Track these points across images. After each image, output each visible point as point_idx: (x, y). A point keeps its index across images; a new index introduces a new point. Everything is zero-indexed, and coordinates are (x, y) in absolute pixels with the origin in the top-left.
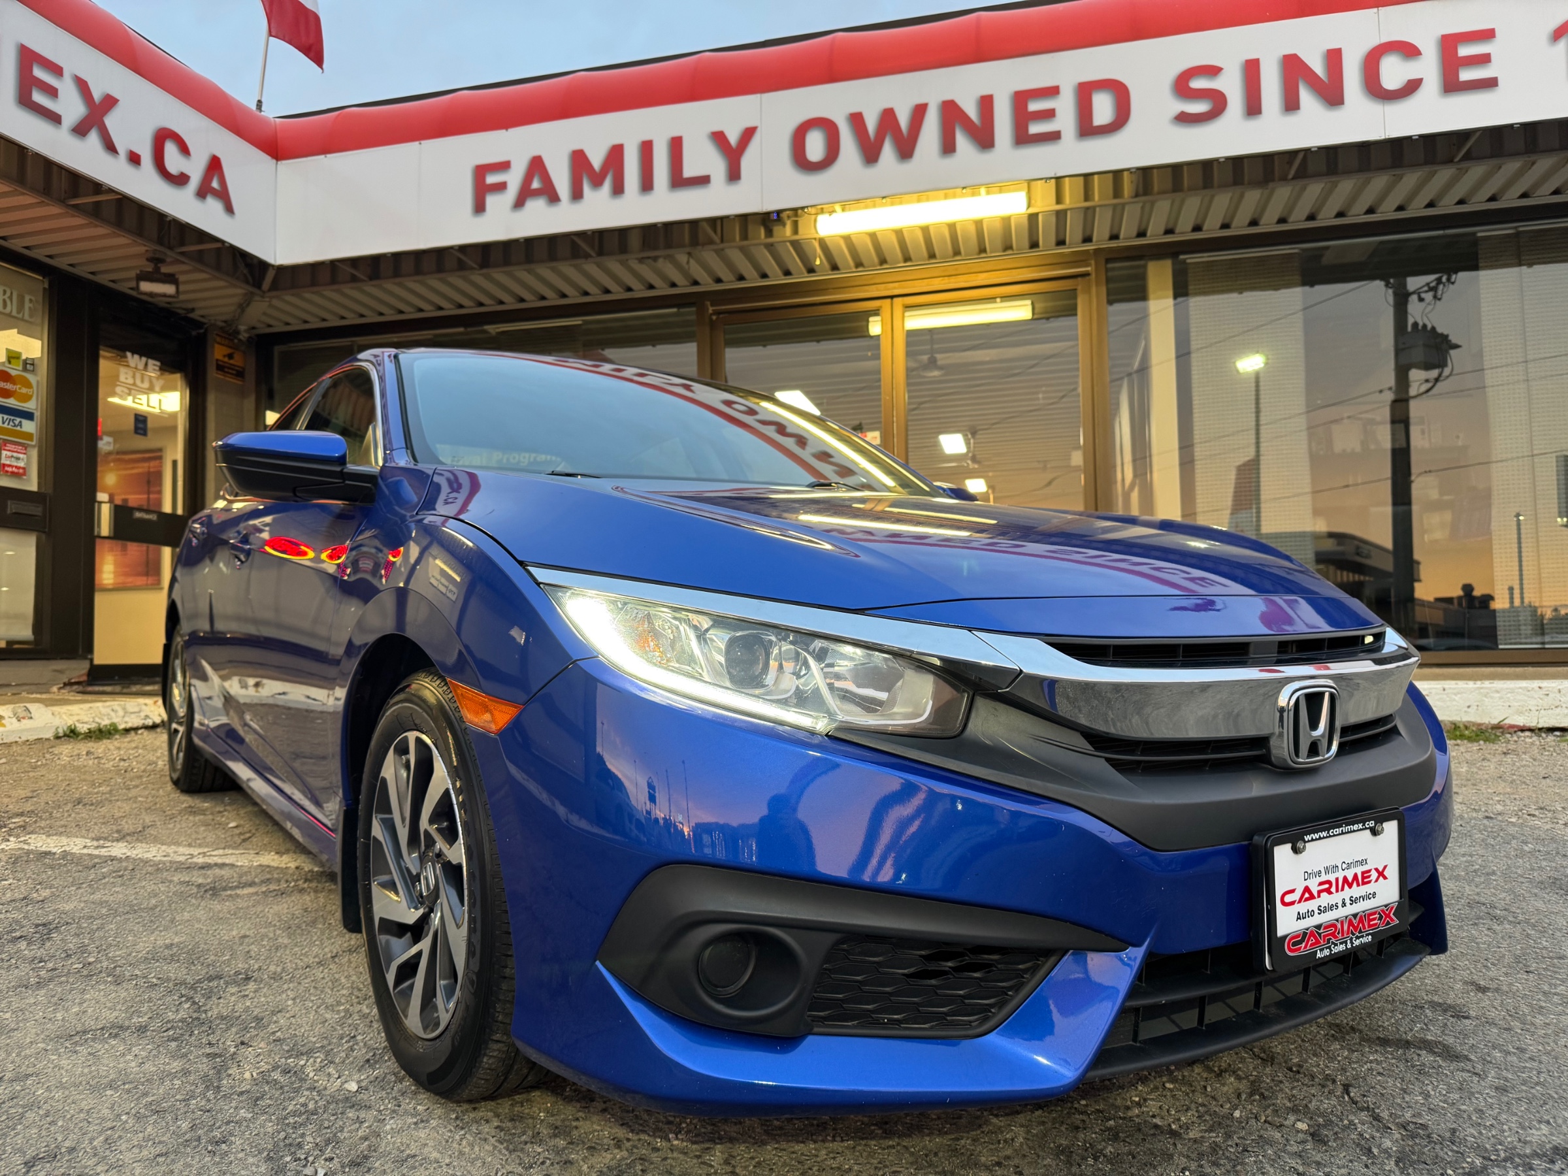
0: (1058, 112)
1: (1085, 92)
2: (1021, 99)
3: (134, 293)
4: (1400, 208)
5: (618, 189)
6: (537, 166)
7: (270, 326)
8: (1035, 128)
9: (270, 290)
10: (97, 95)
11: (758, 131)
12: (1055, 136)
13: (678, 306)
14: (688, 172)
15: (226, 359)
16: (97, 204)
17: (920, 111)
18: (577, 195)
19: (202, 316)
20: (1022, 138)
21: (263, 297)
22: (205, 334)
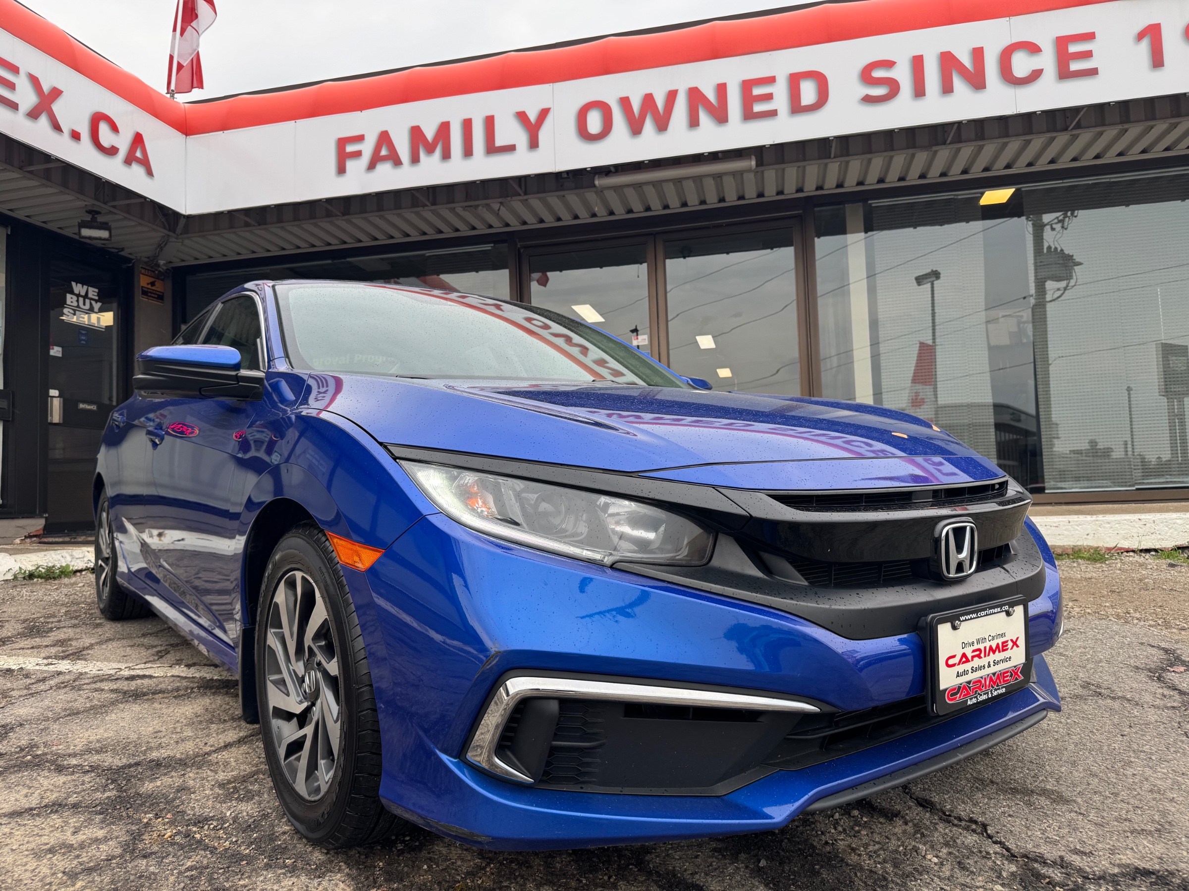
0: (775, 96)
1: (795, 80)
2: (747, 86)
3: (77, 237)
4: (1030, 164)
5: (446, 155)
6: (384, 138)
7: (183, 261)
8: (758, 108)
9: (181, 234)
10: (46, 88)
11: (552, 110)
12: (773, 113)
13: (495, 242)
14: (499, 142)
15: (149, 286)
16: (48, 171)
17: (672, 96)
18: (415, 159)
19: (130, 254)
20: (749, 115)
21: (177, 238)
22: (133, 267)
